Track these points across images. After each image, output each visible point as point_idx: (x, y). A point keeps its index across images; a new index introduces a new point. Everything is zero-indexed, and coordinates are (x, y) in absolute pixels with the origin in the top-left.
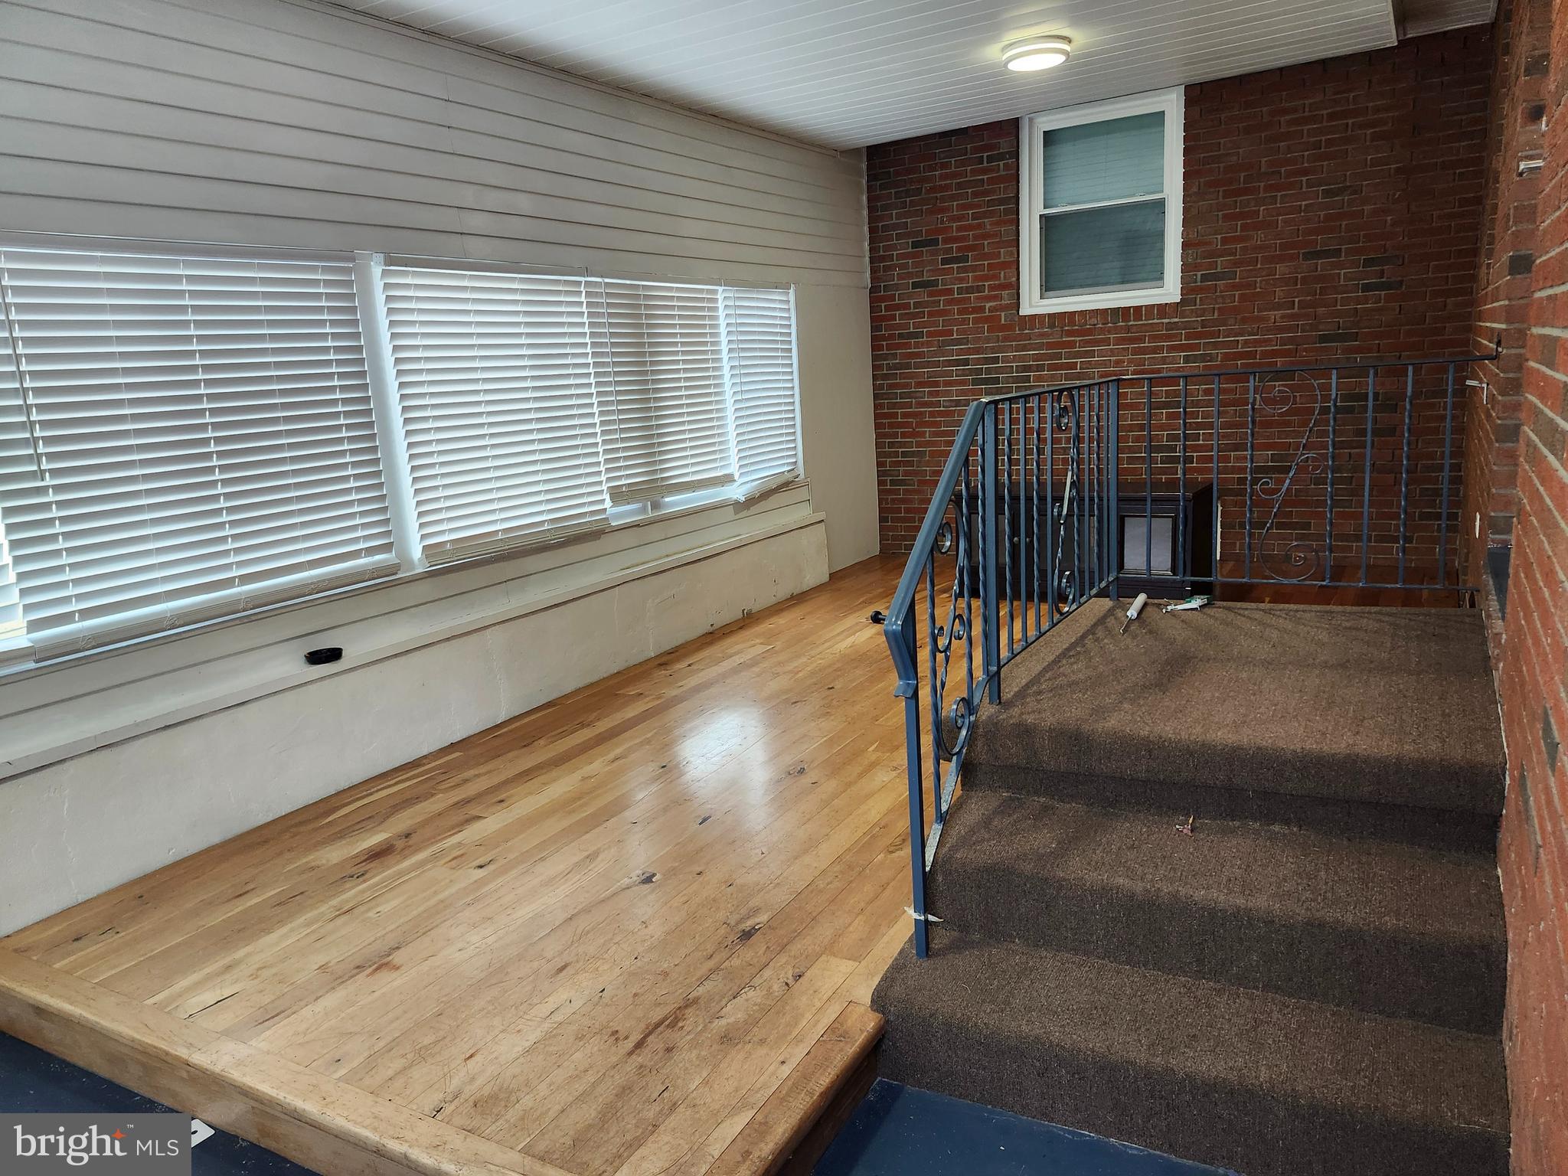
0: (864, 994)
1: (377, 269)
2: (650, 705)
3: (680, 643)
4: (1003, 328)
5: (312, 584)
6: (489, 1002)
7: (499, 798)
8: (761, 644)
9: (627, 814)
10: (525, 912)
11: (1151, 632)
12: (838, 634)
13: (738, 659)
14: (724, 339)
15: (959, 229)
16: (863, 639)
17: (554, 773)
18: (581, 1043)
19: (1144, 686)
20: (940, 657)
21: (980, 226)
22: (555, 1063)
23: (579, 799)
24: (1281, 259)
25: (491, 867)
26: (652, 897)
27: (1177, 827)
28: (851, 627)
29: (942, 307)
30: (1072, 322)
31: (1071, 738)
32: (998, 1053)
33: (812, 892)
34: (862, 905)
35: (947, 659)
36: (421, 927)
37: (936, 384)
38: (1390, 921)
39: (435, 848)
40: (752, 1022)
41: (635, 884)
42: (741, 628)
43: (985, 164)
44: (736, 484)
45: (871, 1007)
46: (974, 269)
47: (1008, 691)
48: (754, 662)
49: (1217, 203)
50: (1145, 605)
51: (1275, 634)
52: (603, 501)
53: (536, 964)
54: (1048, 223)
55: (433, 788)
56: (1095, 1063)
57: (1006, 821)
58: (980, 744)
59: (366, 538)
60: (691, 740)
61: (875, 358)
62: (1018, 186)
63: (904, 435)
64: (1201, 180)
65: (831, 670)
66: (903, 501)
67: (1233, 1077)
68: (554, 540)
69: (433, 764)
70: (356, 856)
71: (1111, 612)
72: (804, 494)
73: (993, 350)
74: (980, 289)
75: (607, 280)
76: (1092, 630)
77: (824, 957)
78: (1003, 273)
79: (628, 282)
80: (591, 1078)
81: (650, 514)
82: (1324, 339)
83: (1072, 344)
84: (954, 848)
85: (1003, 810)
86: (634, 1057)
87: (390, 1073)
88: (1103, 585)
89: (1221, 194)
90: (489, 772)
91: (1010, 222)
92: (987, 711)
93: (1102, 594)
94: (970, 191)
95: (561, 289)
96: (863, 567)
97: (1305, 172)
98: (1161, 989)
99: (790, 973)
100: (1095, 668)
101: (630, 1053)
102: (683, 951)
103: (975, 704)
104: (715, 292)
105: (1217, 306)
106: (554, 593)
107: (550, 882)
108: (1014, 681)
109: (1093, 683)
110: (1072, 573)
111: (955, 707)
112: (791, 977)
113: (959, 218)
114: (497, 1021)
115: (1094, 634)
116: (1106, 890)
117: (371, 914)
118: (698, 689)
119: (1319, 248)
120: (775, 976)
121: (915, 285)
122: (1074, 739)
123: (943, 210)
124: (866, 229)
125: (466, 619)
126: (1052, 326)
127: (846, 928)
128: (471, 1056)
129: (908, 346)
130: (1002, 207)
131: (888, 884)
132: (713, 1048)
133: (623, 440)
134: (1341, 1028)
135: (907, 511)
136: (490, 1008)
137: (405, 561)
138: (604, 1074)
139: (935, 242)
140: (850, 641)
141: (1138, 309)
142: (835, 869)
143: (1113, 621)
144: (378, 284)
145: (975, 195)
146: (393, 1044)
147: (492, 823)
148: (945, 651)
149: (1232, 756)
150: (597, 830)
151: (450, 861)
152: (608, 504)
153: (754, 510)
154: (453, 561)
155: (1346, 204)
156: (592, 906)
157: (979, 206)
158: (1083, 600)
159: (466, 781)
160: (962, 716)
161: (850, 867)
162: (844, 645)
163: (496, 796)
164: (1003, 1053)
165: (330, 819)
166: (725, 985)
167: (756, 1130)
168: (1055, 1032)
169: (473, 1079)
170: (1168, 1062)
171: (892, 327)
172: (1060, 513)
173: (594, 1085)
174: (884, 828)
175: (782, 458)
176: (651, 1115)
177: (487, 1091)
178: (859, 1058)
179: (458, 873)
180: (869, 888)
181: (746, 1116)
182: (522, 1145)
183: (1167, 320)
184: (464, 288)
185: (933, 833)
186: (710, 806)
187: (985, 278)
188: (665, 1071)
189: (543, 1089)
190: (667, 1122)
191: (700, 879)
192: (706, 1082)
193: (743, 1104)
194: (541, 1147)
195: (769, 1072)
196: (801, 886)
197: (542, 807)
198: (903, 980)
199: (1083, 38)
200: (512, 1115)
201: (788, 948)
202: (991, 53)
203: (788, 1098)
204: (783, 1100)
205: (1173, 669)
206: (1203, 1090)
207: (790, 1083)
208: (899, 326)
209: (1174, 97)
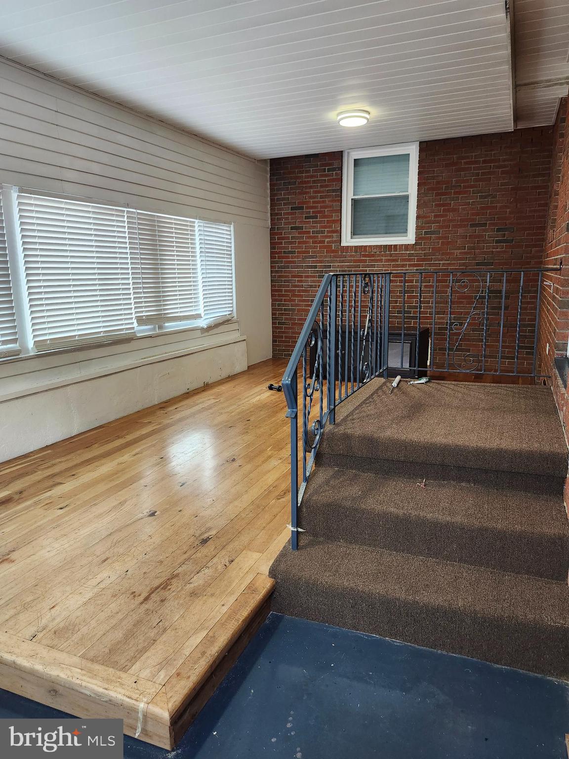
0: (265, 569)
1: (15, 194)
2: (155, 428)
3: (171, 397)
4: (333, 251)
6: (64, 578)
7: (73, 473)
8: (213, 399)
9: (142, 481)
10: (85, 532)
11: (403, 393)
12: (252, 395)
13: (201, 406)
14: (198, 246)
15: (314, 202)
16: (264, 397)
17: (103, 461)
18: (115, 598)
19: (402, 417)
20: (308, 399)
21: (323, 202)
22: (100, 610)
23: (116, 474)
24: (460, 226)
25: (67, 509)
26: (155, 523)
27: (418, 484)
28: (258, 392)
29: (304, 240)
30: (365, 251)
31: (369, 440)
32: (332, 597)
33: (238, 519)
34: (264, 525)
35: (311, 400)
36: (26, 540)
37: (301, 277)
38: (518, 528)
39: (36, 499)
40: (208, 585)
41: (145, 516)
42: (202, 391)
43: (327, 172)
44: (202, 319)
45: (269, 575)
46: (320, 222)
47: (339, 418)
48: (210, 408)
49: (432, 198)
50: (400, 381)
51: (460, 395)
52: (133, 323)
53: (91, 558)
54: (355, 202)
55: (35, 468)
56: (380, 600)
57: (337, 482)
58: (325, 444)
59: (3, 335)
60: (176, 445)
61: (272, 262)
62: (342, 184)
63: (285, 300)
64: (426, 187)
65: (248, 411)
66: (284, 332)
67: (446, 604)
68: (107, 341)
69: (36, 456)
71: (384, 384)
72: (235, 326)
73: (328, 262)
74: (323, 232)
75: (138, 211)
76: (376, 392)
77: (244, 552)
78: (334, 225)
79: (150, 213)
80: (120, 616)
81: (158, 331)
82: (478, 264)
83: (365, 261)
84: (312, 494)
85: (334, 477)
86: (144, 605)
87: (7, 617)
88: (381, 371)
89: (434, 194)
90: (68, 460)
91: (338, 200)
92: (329, 428)
93: (380, 376)
94: (319, 184)
95: (114, 213)
96: (264, 363)
97: (472, 186)
98: (411, 563)
99: (227, 560)
100: (379, 409)
101: (142, 603)
102: (171, 550)
103: (323, 424)
104: (194, 222)
105: (431, 247)
106: (105, 369)
107: (100, 516)
108: (341, 414)
109: (378, 415)
110: (368, 364)
111: (314, 424)
112: (227, 562)
113: (314, 197)
114: (68, 588)
115: (377, 393)
116: (385, 515)
118: (180, 420)
119: (477, 222)
120: (219, 561)
121: (292, 228)
122: (370, 441)
123: (306, 193)
124: (269, 199)
125: (56, 381)
126: (356, 252)
127: (256, 537)
128: (53, 607)
129: (288, 257)
130: (334, 194)
131: (277, 515)
132: (186, 599)
133: (145, 293)
134: (495, 579)
135: (286, 337)
136: (65, 581)
137: (24, 349)
138: (127, 614)
139: (302, 208)
140: (258, 398)
141: (395, 246)
142: (251, 508)
143: (386, 388)
144: (15, 203)
145: (321, 186)
146: (9, 601)
147: (68, 486)
148: (310, 396)
149: (445, 450)
150: (126, 489)
151: (44, 506)
152: (135, 325)
153: (211, 332)
154: (51, 350)
155: (489, 202)
156: (122, 528)
157: (323, 192)
158: (372, 377)
159: (54, 465)
160: (317, 429)
161: (258, 507)
162: (255, 400)
163: (71, 472)
164: (335, 596)
166: (193, 567)
167: (210, 640)
168: (360, 585)
169: (54, 619)
170: (415, 598)
171: (281, 248)
172: (363, 334)
173: (122, 620)
174: (275, 487)
175: (226, 307)
176: (152, 635)
177: (62, 625)
178: (262, 601)
179: (48, 512)
180: (267, 517)
181: (204, 634)
182: (81, 653)
183: (409, 252)
184: (62, 208)
185: (301, 487)
186: (186, 478)
187: (325, 227)
188: (160, 612)
189: (93, 623)
190: (161, 638)
191: (180, 513)
192: (182, 616)
193: (202, 627)
194: (91, 654)
195: (216, 610)
196: (232, 516)
197: (95, 478)
198: (285, 561)
199: (375, 112)
200: (76, 637)
201: (226, 547)
202: (332, 116)
203: (225, 623)
204: (223, 624)
205: (416, 409)
206: (432, 612)
207: (227, 616)
208: (284, 248)
209: (414, 147)
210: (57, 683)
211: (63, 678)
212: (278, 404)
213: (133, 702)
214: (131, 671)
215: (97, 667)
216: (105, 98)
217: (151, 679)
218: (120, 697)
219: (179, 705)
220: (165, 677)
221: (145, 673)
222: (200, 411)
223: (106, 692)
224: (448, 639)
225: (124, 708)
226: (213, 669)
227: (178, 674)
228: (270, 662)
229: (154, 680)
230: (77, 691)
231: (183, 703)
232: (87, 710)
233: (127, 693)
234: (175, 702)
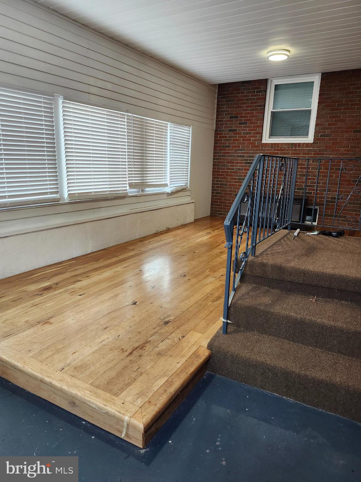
0: (205, 344)
1: (61, 101)
2: (137, 252)
3: (147, 235)
4: (256, 147)
5: (32, 201)
6: (81, 336)
7: (88, 275)
8: (172, 238)
9: (128, 283)
10: (95, 309)
11: (302, 240)
12: (197, 237)
13: (165, 242)
14: (169, 140)
15: (245, 114)
16: (204, 239)
17: (105, 270)
18: (111, 352)
19: (301, 255)
20: (240, 237)
21: (252, 113)
22: (102, 357)
23: (113, 278)
24: (346, 132)
25: (84, 296)
26: (136, 309)
27: (311, 299)
28: (201, 235)
29: (237, 138)
30: (278, 147)
31: (278, 268)
32: (249, 366)
33: (188, 311)
34: (204, 317)
35: (241, 238)
36: (60, 312)
37: (233, 163)
39: (65, 288)
40: (168, 349)
41: (130, 304)
42: (166, 233)
43: (256, 93)
44: (168, 187)
45: (207, 348)
46: (249, 127)
47: (258, 252)
48: (170, 243)
49: (328, 112)
50: (299, 233)
52: (126, 187)
53: (97, 326)
54: (274, 114)
55: (66, 270)
56: (281, 372)
57: (254, 293)
58: (247, 268)
59: (50, 188)
60: (149, 264)
61: (214, 153)
62: (265, 102)
63: (221, 178)
64: (324, 105)
65: (194, 247)
66: (219, 199)
67: (328, 379)
68: (110, 197)
69: (66, 264)
70: (40, 289)
71: (288, 233)
72: (188, 193)
73: (252, 153)
74: (250, 133)
75: (134, 115)
76: (283, 238)
77: (191, 332)
78: (258, 129)
79: (140, 117)
80: (114, 362)
81: (141, 193)
84: (238, 300)
85: (254, 289)
86: (129, 357)
87: (47, 356)
88: (287, 225)
89: (329, 109)
90: (84, 267)
91: (262, 113)
92: (251, 258)
93: (286, 228)
94: (250, 101)
95: (119, 116)
96: (205, 218)
97: (357, 105)
98: (303, 350)
99: (180, 335)
100: (285, 249)
101: (127, 356)
102: (145, 326)
103: (248, 255)
104: (167, 124)
105: (324, 145)
106: (108, 214)
107: (103, 302)
108: (259, 250)
109: (285, 252)
110: (279, 219)
111: (242, 255)
112: (180, 337)
113: (246, 110)
114: (83, 343)
115: (283, 239)
116: (287, 317)
117: (43, 306)
118: (151, 249)
119: (358, 129)
120: (176, 335)
121: (229, 131)
122: (280, 269)
123: (241, 107)
124: (216, 111)
125: (80, 219)
126: (272, 147)
127: (199, 323)
128: (75, 353)
129: (225, 150)
130: (260, 108)
131: (212, 311)
132: (155, 357)
133: (134, 168)
135: (220, 202)
136: (81, 338)
137: (62, 198)
138: (118, 362)
139: (237, 117)
140: (201, 239)
141: (299, 144)
142: (195, 305)
143: (289, 236)
144: (61, 106)
145: (251, 103)
146: (49, 347)
147: (85, 283)
148: (241, 236)
149: (332, 277)
150: (118, 288)
151: (70, 293)
152: (128, 188)
153: (173, 196)
154: (76, 200)
156: (116, 310)
157: (252, 107)
158: (281, 228)
159: (77, 269)
160: (244, 258)
161: (200, 305)
162: (199, 240)
163: (86, 274)
164: (250, 366)
165: (32, 277)
166: (159, 337)
167: (169, 383)
168: (269, 360)
169: (75, 360)
170: (306, 373)
171: (221, 143)
172: (278, 198)
173: (115, 365)
174: (211, 294)
175: (183, 181)
176: (134, 376)
177: (79, 364)
178: (203, 363)
179: (73, 296)
180: (206, 312)
181: (165, 379)
182: (90, 382)
183: (308, 148)
184: (88, 111)
185: (231, 294)
186: (155, 284)
187: (252, 130)
188: (139, 363)
189: (98, 365)
190: (139, 378)
191: (152, 305)
192: (152, 367)
193: (164, 375)
194: (97, 383)
195: (173, 365)
196: (184, 310)
197: (101, 279)
198: (218, 340)
199: (294, 51)
200: (87, 372)
201: (180, 328)
202: (264, 53)
203: (179, 374)
204: (178, 374)
205: (310, 251)
206: (318, 383)
207: (180, 369)
208: (223, 143)
209: (318, 77)
210: (76, 398)
211: (79, 396)
212: (214, 244)
213: (121, 415)
214: (121, 396)
215: (100, 391)
216: (118, 41)
217: (132, 403)
218: (113, 411)
219: (150, 421)
220: (141, 402)
221: (129, 399)
222: (164, 245)
223: (105, 407)
224: (327, 402)
225: (115, 418)
226: (171, 401)
227: (149, 402)
228: (206, 402)
229: (135, 403)
230: (87, 404)
231: (152, 420)
232: (92, 417)
233: (118, 410)
234: (147, 419)
